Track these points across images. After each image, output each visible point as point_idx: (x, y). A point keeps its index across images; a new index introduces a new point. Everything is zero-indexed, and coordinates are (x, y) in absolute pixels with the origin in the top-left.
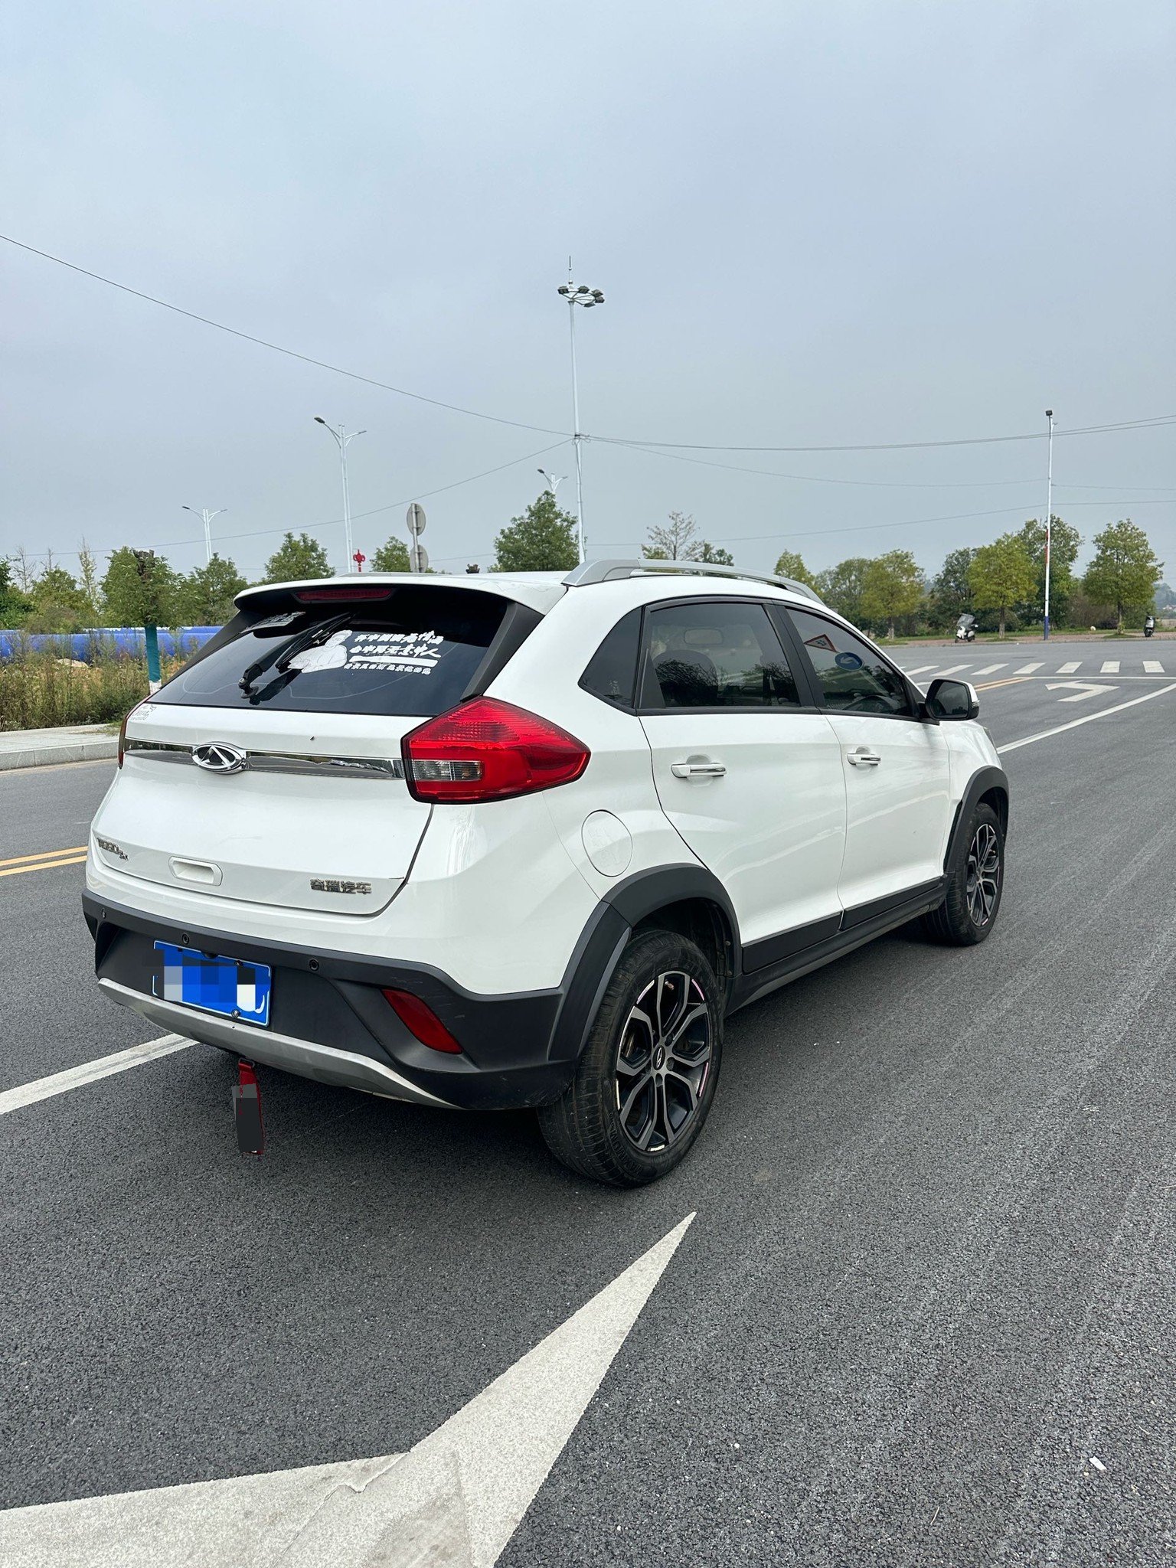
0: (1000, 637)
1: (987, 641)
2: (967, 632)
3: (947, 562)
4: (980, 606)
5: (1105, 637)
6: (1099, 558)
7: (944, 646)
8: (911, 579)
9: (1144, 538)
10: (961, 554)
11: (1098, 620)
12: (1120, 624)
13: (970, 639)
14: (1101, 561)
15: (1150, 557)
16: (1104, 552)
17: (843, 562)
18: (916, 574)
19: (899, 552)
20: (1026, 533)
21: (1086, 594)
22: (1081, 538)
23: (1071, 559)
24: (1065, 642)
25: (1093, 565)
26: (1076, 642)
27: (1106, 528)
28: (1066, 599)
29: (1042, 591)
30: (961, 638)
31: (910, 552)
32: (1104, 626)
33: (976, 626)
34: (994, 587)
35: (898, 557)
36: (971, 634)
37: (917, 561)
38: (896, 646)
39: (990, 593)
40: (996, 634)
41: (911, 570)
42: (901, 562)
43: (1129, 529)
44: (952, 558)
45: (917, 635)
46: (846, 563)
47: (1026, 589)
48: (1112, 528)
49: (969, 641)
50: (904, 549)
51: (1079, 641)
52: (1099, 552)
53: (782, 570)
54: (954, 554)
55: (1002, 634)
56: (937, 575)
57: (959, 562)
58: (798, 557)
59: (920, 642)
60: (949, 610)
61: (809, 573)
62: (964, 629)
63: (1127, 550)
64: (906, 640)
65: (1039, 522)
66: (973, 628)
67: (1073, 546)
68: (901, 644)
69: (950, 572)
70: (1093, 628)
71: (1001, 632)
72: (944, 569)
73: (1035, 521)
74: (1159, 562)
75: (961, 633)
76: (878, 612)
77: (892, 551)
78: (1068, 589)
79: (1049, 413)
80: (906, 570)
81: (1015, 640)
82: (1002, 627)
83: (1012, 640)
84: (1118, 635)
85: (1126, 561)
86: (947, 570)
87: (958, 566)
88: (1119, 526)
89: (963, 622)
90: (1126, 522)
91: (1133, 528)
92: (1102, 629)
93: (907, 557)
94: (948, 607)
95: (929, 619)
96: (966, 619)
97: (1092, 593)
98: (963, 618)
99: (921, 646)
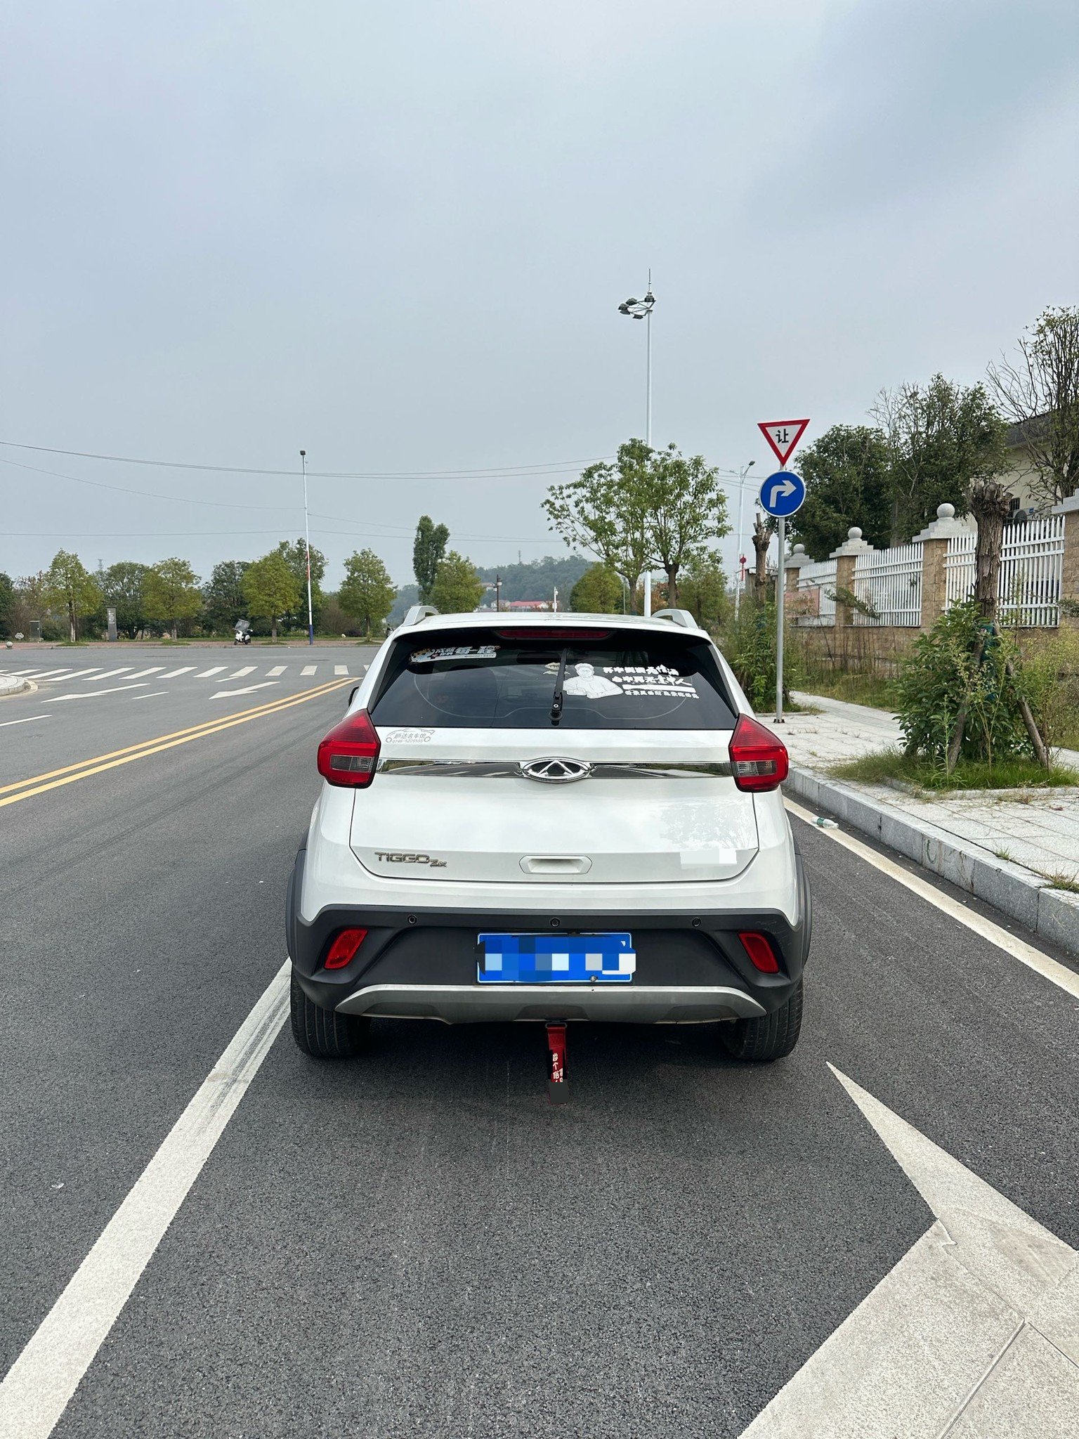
0: (273, 641)
1: (262, 644)
2: (244, 635)
3: (215, 572)
4: (254, 614)
5: (357, 644)
6: (349, 578)
7: (225, 647)
8: (190, 586)
9: (382, 565)
10: (227, 565)
11: (346, 629)
12: (369, 633)
13: (246, 642)
14: (351, 581)
15: (387, 580)
16: (353, 573)
17: (115, 564)
18: (194, 581)
19: (177, 560)
20: (281, 552)
21: (341, 607)
22: (326, 561)
23: (320, 577)
24: (328, 647)
25: (344, 583)
26: (337, 647)
27: (353, 555)
28: (320, 611)
29: (306, 602)
30: (239, 641)
31: (187, 561)
32: (351, 634)
33: (252, 631)
34: (266, 598)
35: (176, 564)
36: (247, 637)
37: (194, 569)
38: (180, 646)
39: (264, 602)
40: (269, 638)
41: (189, 578)
42: (179, 570)
43: (370, 556)
44: (218, 568)
45: (193, 637)
46: (118, 565)
47: (292, 600)
48: (358, 555)
49: (246, 644)
50: (181, 558)
51: (339, 646)
52: (349, 573)
53: (59, 568)
54: (220, 566)
55: (274, 638)
56: (207, 583)
57: (226, 573)
58: (75, 557)
59: (203, 643)
60: (221, 615)
61: (87, 573)
62: (241, 633)
63: (371, 573)
64: (185, 641)
65: (290, 542)
66: (249, 633)
67: (321, 566)
68: (184, 644)
69: (217, 581)
70: (343, 635)
71: (274, 637)
72: (212, 578)
73: (287, 542)
74: (394, 585)
75: (239, 636)
76: (161, 613)
77: (170, 558)
78: (321, 602)
79: (303, 453)
80: (185, 577)
81: (286, 644)
82: (274, 632)
83: (283, 644)
84: (367, 642)
85: (370, 582)
86: (215, 578)
87: (225, 575)
88: (362, 554)
89: (240, 627)
90: (368, 550)
91: (373, 556)
92: (350, 636)
93: (185, 565)
94: (220, 612)
95: (203, 622)
96: (243, 624)
97: (346, 607)
98: (240, 623)
99: (203, 647)
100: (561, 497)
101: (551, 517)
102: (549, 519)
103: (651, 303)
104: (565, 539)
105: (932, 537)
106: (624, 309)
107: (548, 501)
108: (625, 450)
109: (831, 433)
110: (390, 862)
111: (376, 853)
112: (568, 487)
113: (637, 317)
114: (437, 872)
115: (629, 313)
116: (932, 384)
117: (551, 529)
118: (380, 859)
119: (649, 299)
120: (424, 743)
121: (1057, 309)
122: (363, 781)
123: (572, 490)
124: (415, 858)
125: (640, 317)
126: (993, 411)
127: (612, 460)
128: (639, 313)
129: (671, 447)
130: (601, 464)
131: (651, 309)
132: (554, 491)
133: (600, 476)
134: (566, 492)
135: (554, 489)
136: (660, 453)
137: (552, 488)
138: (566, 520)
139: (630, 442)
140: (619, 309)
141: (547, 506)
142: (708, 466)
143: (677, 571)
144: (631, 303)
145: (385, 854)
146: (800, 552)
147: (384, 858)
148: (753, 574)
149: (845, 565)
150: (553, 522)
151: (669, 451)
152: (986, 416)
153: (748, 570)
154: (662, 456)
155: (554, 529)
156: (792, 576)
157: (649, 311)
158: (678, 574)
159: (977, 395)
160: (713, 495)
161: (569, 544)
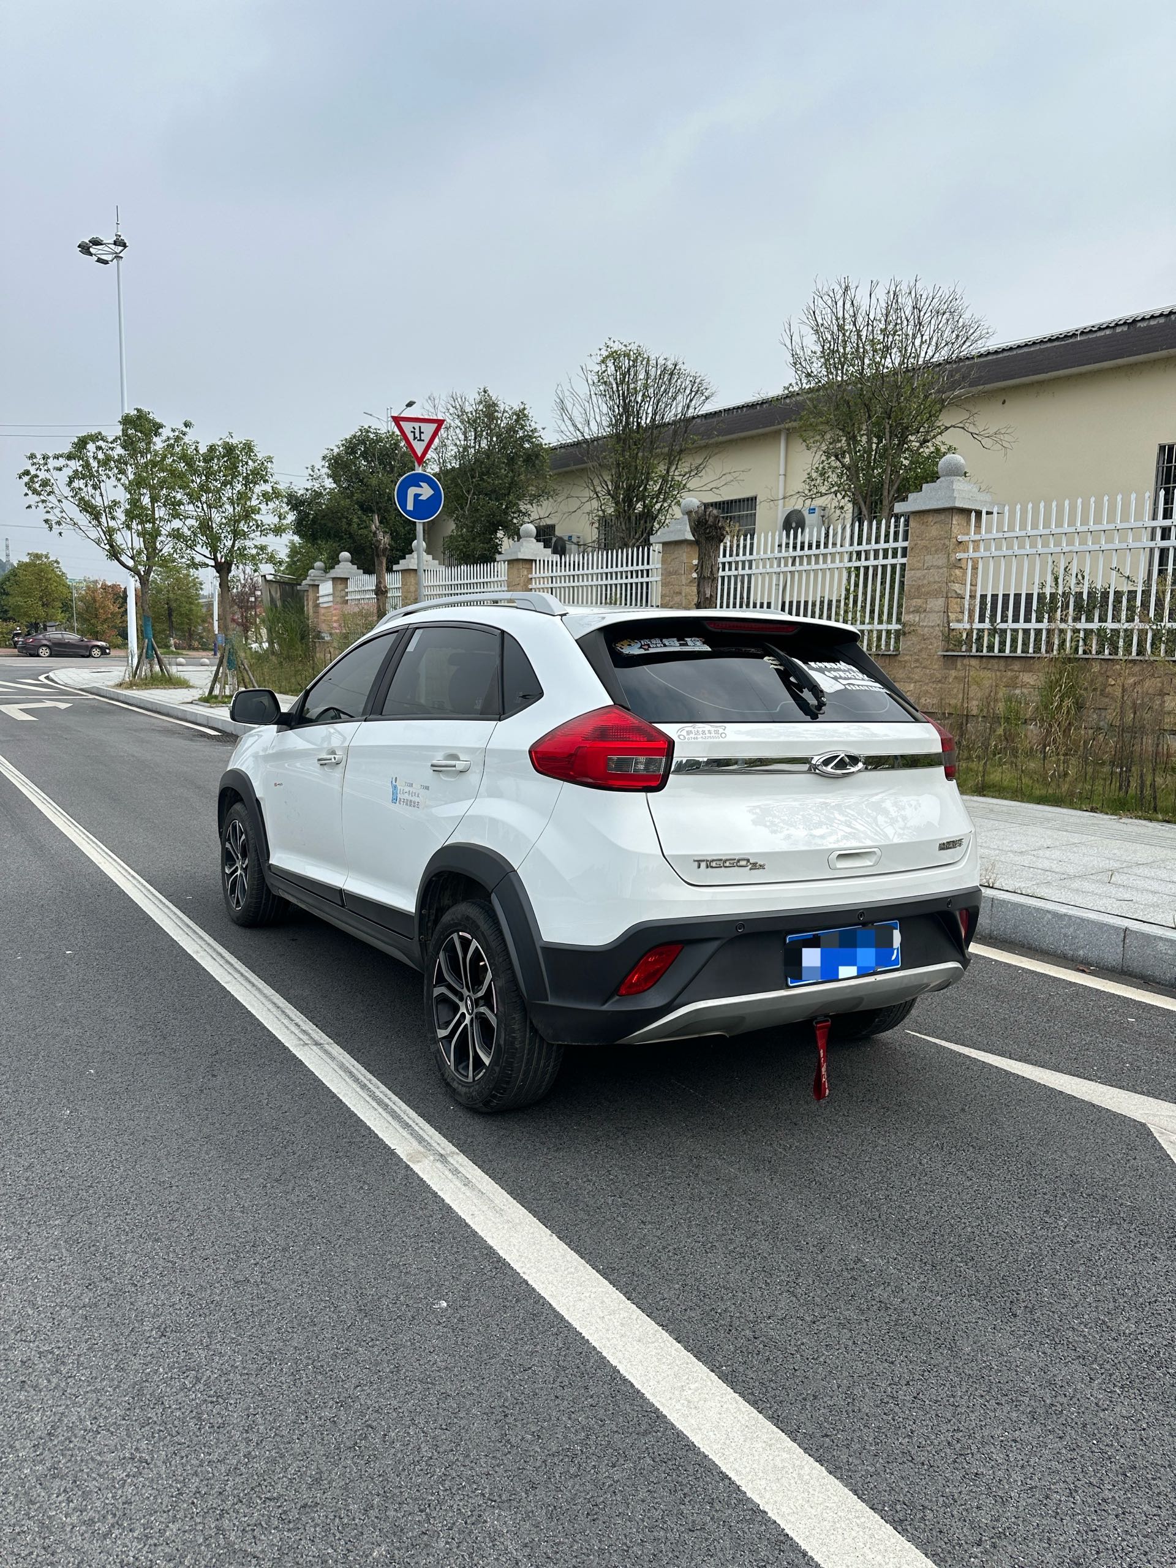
100: (46, 468)
101: (30, 493)
102: (26, 494)
103: (121, 248)
104: (46, 521)
105: (520, 556)
106: (85, 249)
107: (27, 473)
108: (127, 421)
109: (358, 434)
110: (709, 869)
111: (695, 861)
112: (56, 457)
113: (100, 260)
114: (757, 876)
115: (91, 254)
116: (478, 398)
117: (29, 507)
118: (699, 867)
119: (120, 243)
120: (721, 739)
121: (617, 343)
122: (654, 783)
123: (62, 462)
124: (735, 862)
125: (106, 262)
126: (536, 434)
127: (115, 431)
128: (104, 257)
129: (186, 425)
130: (100, 433)
131: (121, 255)
132: (35, 461)
133: (99, 448)
134: (52, 463)
135: (36, 457)
136: (173, 430)
137: (32, 456)
138: (49, 497)
139: (136, 412)
140: (79, 246)
141: (26, 479)
142: (261, 453)
143: (229, 571)
144: (96, 242)
145: (703, 861)
146: (346, 561)
147: (703, 865)
148: (271, 581)
149: (412, 579)
150: (33, 499)
151: (184, 429)
152: (528, 438)
153: (265, 576)
154: (177, 434)
155: (34, 507)
156: (340, 587)
157: (118, 257)
158: (231, 575)
159: (521, 416)
160: (267, 488)
161: (51, 528)
